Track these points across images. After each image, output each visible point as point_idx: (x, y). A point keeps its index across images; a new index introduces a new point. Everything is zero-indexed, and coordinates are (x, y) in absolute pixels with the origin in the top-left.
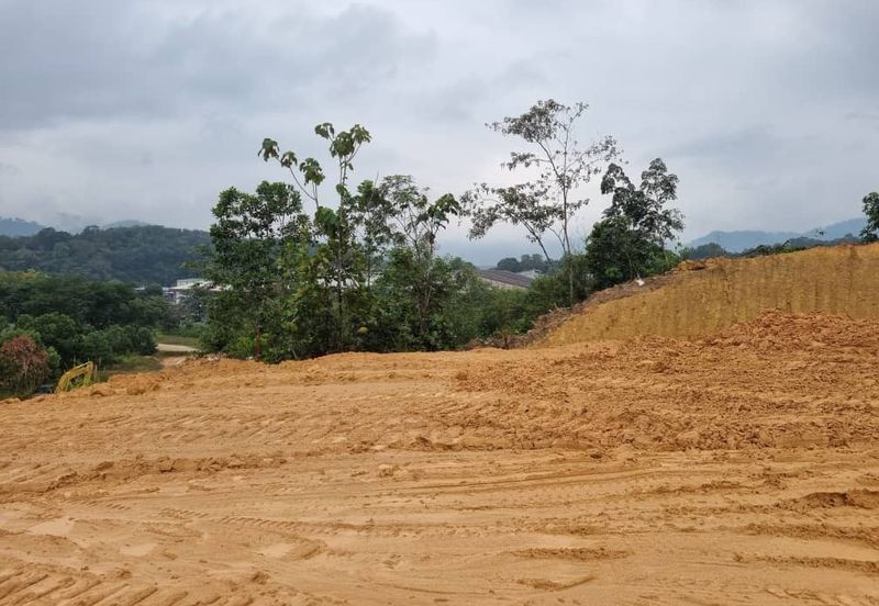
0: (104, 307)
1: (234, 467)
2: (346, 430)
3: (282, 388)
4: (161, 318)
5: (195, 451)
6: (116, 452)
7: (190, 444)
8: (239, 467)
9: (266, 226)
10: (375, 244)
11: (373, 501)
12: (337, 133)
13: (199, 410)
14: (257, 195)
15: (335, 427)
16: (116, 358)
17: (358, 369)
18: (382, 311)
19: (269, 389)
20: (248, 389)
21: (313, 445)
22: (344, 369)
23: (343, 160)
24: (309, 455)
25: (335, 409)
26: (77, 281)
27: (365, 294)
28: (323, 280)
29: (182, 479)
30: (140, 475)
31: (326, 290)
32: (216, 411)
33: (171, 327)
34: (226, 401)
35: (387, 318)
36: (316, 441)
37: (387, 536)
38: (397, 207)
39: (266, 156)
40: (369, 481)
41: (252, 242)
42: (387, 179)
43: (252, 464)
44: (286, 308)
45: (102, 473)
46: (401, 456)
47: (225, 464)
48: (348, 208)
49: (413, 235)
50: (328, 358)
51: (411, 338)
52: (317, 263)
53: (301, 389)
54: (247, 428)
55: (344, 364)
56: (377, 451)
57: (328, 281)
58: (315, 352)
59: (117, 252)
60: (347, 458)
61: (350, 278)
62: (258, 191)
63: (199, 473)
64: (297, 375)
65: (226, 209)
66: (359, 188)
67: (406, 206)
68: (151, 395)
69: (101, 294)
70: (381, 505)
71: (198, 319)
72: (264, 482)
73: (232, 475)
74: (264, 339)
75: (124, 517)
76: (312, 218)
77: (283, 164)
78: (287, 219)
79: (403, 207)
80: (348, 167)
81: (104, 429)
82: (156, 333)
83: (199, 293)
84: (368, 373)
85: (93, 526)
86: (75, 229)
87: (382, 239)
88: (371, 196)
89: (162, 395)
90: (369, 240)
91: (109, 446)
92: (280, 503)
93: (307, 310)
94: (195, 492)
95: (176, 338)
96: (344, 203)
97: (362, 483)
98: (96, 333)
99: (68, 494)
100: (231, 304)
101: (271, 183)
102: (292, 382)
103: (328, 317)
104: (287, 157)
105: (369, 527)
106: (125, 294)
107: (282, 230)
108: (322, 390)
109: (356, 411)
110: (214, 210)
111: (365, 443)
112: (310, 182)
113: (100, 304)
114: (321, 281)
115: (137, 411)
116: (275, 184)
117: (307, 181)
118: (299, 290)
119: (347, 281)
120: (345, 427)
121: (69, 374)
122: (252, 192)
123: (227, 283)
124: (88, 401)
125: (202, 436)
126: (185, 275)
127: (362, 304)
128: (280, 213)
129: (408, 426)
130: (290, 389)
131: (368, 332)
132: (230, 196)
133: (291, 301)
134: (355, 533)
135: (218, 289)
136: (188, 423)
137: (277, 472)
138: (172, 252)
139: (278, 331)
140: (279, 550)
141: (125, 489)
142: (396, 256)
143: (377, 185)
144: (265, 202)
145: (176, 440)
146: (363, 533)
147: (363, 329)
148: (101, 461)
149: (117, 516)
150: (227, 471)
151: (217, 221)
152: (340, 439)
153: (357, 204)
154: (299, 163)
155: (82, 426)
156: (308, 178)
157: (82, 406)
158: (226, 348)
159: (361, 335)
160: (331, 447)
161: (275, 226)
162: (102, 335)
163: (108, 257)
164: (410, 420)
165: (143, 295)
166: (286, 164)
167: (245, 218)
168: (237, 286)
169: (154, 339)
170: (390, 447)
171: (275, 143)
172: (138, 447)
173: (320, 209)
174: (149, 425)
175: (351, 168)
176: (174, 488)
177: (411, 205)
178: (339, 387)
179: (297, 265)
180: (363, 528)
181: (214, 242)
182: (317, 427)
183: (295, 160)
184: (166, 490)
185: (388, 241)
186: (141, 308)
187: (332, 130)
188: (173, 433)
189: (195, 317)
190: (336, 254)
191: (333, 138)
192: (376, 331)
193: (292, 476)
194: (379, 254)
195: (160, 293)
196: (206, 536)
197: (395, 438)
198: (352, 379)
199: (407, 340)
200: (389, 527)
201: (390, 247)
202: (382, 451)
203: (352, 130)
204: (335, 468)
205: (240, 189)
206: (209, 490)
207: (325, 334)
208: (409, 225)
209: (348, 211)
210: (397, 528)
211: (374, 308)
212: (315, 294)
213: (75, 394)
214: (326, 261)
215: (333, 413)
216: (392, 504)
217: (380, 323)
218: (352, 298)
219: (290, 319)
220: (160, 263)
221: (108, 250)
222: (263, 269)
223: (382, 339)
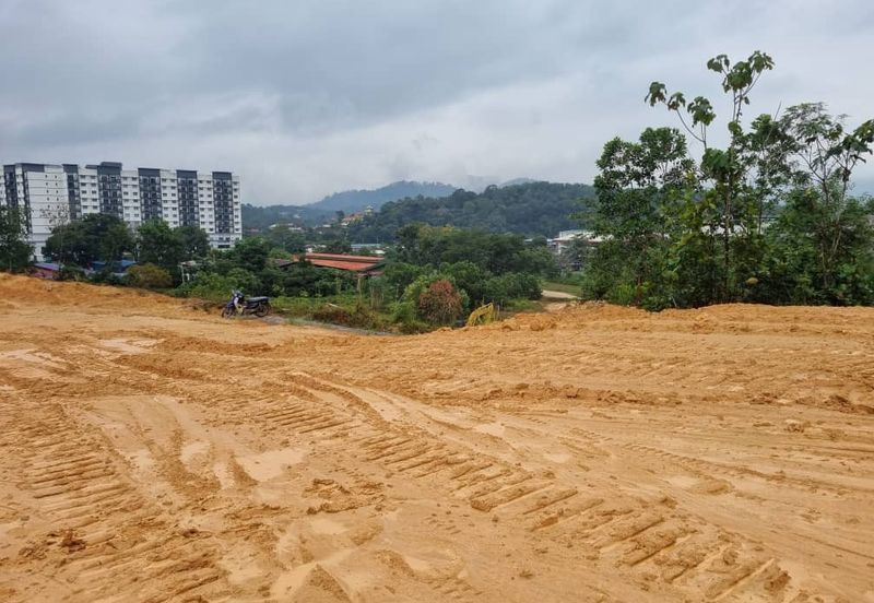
0: (502, 257)
1: (631, 401)
2: (745, 381)
3: (670, 333)
4: (545, 267)
5: (593, 384)
6: (529, 376)
7: (588, 377)
8: (636, 402)
9: (648, 174)
10: (769, 186)
11: (783, 454)
12: (733, 64)
13: (593, 349)
14: (640, 143)
15: (730, 376)
16: (510, 301)
17: (752, 320)
18: (777, 261)
19: (654, 334)
20: (634, 333)
21: (709, 391)
22: (734, 319)
23: (737, 94)
24: (705, 399)
25: (728, 359)
26: (480, 234)
27: (757, 241)
28: (708, 227)
29: (585, 406)
30: (550, 397)
31: (712, 238)
32: (607, 350)
33: (553, 276)
34: (615, 341)
35: (781, 268)
36: (709, 388)
37: (803, 490)
38: (802, 142)
39: (653, 101)
40: (775, 433)
41: (634, 191)
42: (790, 109)
43: (646, 401)
44: (667, 257)
45: (521, 392)
46: (813, 413)
47: (622, 398)
48: (739, 147)
49: (819, 172)
50: (714, 307)
51: (811, 291)
52: (702, 209)
53: (689, 336)
54: (639, 368)
55: (734, 314)
56: (782, 405)
57: (713, 228)
58: (697, 302)
59: (511, 207)
60: (746, 408)
61: (738, 224)
62: (642, 139)
63: (600, 402)
64: (683, 323)
65: (610, 160)
66: (753, 124)
67: (813, 139)
68: (550, 331)
69: (498, 245)
70: (791, 459)
71: (576, 268)
72: (660, 418)
73: (630, 408)
74: (645, 286)
75: (543, 430)
76: (698, 161)
77: (670, 107)
78: (670, 165)
79: (809, 141)
80: (743, 102)
81: (517, 356)
82: (542, 281)
83: (580, 243)
84: (764, 325)
85: (520, 432)
86: (478, 189)
87: (778, 181)
88: (768, 131)
89: (559, 332)
90: (761, 182)
91: (522, 372)
92: (678, 440)
93: (690, 257)
94: (598, 418)
95: (557, 286)
96: (735, 143)
97: (767, 434)
98: (494, 279)
99: (497, 405)
100: (613, 253)
101: (655, 129)
102: (678, 329)
103: (712, 266)
104: (675, 100)
105: (781, 478)
106: (517, 245)
107: (666, 176)
108: (712, 338)
109: (753, 363)
110: (598, 162)
111: (767, 395)
112: (699, 123)
113: (498, 254)
114: (705, 229)
115: (541, 345)
116: (659, 130)
117: (695, 123)
118: (682, 238)
119: (737, 228)
120: (742, 377)
121: (478, 312)
122: (636, 140)
123: (609, 233)
124: (500, 333)
125: (597, 371)
126: (566, 227)
127: (753, 253)
128: (664, 160)
129: (818, 384)
130: (678, 336)
131: (758, 283)
132: (613, 147)
133: (672, 250)
134: (764, 480)
135: (599, 239)
136: (584, 358)
137: (674, 411)
138: (556, 206)
139: (658, 280)
140: (683, 482)
141: (540, 407)
142: (796, 198)
143: (776, 117)
144: (648, 150)
145: (576, 372)
146: (774, 482)
147: (752, 280)
148: (518, 382)
149: (536, 428)
150: (624, 404)
151: (600, 173)
152: (737, 388)
153: (750, 143)
154: (687, 104)
155: (499, 353)
156: (696, 119)
157: (496, 337)
158: (606, 295)
159: (750, 286)
160: (728, 395)
161: (657, 173)
162: (501, 280)
163: (503, 212)
164: (821, 377)
165: (531, 246)
166: (674, 106)
167: (628, 167)
168: (618, 235)
169: (540, 286)
170: (797, 402)
171: (663, 86)
172: (545, 374)
173: (708, 151)
174: (552, 357)
175: (747, 102)
176: (580, 413)
177: (820, 137)
178: (732, 338)
179: (681, 211)
180: (773, 478)
181: (597, 193)
182: (712, 374)
183: (683, 101)
184: (574, 413)
185: (786, 182)
186: (530, 258)
187: (727, 63)
188: (573, 366)
189: (574, 267)
190: (725, 199)
191: (727, 70)
192: (767, 283)
193: (689, 418)
194: (774, 197)
195: (545, 244)
196: (613, 457)
197: (803, 394)
198: (746, 330)
199: (806, 293)
200: (804, 482)
201: (787, 189)
202: (788, 405)
203: (750, 59)
204: (735, 415)
205: (624, 139)
206: (610, 418)
207: (709, 284)
208: (816, 162)
209: (739, 151)
210: (815, 486)
211: (766, 257)
212: (699, 242)
213: (491, 327)
214: (713, 206)
215: (726, 362)
216: (805, 460)
217: (773, 273)
218: (742, 247)
219: (672, 268)
220: (545, 216)
221: (504, 207)
222: (645, 218)
223: (776, 291)
